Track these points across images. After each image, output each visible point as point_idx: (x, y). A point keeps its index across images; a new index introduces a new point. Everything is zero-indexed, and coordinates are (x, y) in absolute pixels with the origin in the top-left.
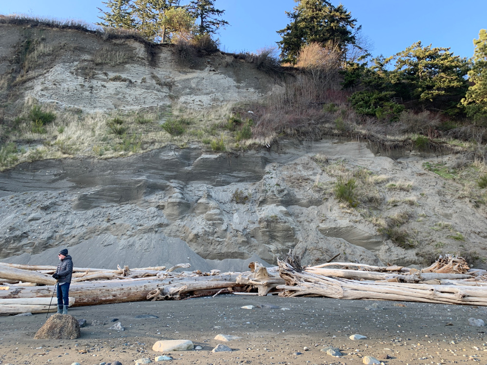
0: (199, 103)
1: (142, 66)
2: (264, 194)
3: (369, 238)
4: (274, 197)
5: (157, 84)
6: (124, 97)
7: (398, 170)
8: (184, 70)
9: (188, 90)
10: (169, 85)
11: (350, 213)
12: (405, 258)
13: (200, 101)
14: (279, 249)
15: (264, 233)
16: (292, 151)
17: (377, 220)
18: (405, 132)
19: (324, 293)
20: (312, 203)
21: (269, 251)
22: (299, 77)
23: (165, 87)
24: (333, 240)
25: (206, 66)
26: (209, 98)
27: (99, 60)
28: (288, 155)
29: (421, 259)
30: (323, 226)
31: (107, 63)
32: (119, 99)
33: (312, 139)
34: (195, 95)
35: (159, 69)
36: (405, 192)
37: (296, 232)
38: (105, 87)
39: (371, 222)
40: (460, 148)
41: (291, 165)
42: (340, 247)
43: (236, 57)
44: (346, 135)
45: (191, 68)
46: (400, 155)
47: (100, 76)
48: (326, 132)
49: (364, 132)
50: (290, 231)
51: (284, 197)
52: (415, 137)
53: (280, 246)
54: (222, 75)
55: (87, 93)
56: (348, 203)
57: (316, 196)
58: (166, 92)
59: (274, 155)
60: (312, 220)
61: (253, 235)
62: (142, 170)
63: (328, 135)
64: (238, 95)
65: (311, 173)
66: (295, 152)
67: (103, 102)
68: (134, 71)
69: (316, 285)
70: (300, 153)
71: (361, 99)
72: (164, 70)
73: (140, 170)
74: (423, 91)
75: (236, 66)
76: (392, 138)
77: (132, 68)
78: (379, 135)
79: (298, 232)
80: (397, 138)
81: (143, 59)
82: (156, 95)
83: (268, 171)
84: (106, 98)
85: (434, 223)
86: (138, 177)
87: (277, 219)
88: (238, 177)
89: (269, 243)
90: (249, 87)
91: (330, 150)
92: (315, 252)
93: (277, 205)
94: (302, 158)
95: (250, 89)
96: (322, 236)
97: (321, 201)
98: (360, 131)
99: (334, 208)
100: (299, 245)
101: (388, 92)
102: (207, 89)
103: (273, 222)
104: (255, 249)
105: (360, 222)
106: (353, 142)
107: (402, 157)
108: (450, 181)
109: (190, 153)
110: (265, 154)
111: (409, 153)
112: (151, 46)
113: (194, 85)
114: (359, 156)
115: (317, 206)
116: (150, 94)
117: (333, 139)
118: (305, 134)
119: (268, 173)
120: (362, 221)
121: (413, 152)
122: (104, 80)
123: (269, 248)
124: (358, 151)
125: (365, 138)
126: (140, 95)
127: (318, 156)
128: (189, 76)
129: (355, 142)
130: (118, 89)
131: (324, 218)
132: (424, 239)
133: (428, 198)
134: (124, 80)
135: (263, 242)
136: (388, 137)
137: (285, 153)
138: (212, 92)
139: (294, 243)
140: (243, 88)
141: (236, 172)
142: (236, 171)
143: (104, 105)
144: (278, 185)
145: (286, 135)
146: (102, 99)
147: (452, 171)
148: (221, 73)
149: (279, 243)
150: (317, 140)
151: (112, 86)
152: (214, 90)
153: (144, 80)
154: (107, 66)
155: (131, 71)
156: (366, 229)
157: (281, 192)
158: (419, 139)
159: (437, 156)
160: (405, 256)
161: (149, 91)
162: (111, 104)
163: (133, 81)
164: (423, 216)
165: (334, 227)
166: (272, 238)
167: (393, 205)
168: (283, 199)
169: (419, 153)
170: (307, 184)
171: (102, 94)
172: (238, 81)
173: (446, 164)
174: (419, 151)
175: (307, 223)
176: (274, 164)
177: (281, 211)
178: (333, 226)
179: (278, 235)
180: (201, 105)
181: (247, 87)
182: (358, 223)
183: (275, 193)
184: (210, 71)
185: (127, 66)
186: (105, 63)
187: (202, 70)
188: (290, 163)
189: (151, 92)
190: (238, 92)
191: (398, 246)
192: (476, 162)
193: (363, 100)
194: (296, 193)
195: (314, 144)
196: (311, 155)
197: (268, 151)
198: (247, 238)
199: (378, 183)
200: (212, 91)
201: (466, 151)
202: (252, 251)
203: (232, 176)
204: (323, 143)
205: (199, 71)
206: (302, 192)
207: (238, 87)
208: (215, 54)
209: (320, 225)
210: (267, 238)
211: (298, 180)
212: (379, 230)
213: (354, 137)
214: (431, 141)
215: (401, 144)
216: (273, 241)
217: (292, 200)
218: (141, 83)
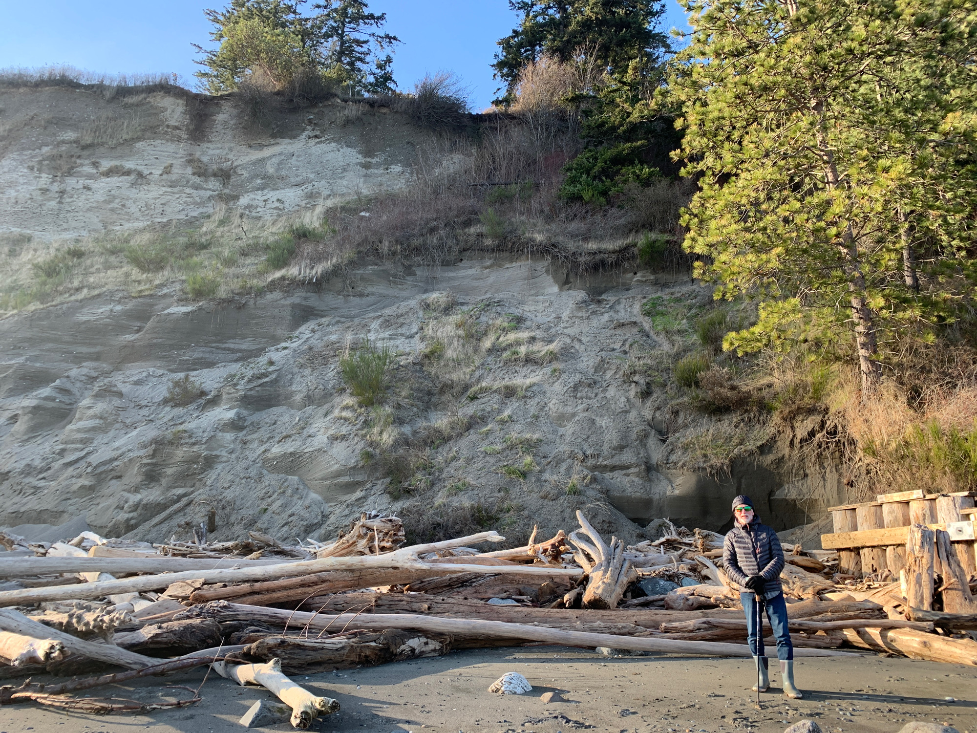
0: (277, 204)
1: (172, 141)
3: (337, 474)
5: (194, 174)
6: (123, 206)
8: (259, 141)
9: (259, 181)
10: (225, 175)
11: (345, 419)
13: (278, 200)
14: (144, 503)
15: (141, 467)
16: (380, 288)
17: (381, 433)
18: (632, 230)
20: (314, 399)
22: (515, 132)
23: (212, 178)
25: (304, 130)
26: (300, 192)
27: (88, 139)
28: (370, 299)
30: (278, 449)
31: (103, 144)
32: (112, 210)
33: (435, 261)
34: (274, 189)
35: (209, 145)
36: (531, 369)
37: (215, 465)
38: (89, 189)
43: (374, 104)
44: (507, 248)
45: (274, 136)
46: (609, 285)
47: (85, 168)
48: (468, 244)
49: (538, 237)
50: (197, 462)
51: (259, 388)
52: (641, 240)
54: (333, 144)
55: (53, 204)
58: (215, 188)
59: (333, 300)
63: (473, 250)
64: (365, 182)
66: (389, 292)
67: (82, 218)
68: (152, 153)
70: (405, 294)
72: (219, 145)
75: (369, 124)
76: (595, 247)
77: (148, 148)
78: (567, 243)
79: (220, 465)
80: (604, 245)
81: (177, 128)
82: (190, 196)
83: (297, 334)
84: (88, 210)
89: (135, 490)
94: (405, 303)
98: (534, 236)
102: (297, 176)
103: (172, 444)
105: (344, 439)
106: (522, 263)
107: (613, 287)
110: (305, 299)
112: (201, 101)
113: (271, 171)
114: (531, 292)
116: (177, 196)
117: (482, 258)
118: (422, 251)
119: (290, 338)
120: (352, 435)
122: (90, 177)
124: (530, 281)
125: (540, 251)
126: (156, 199)
128: (267, 152)
130: (113, 192)
131: (292, 433)
134: (128, 173)
137: (361, 295)
138: (308, 181)
142: (234, 338)
143: (83, 224)
146: (81, 213)
148: (332, 140)
151: (102, 186)
152: (312, 176)
153: (168, 170)
154: (102, 149)
155: (145, 154)
157: (259, 378)
161: (176, 190)
162: (96, 220)
163: (146, 172)
164: (502, 420)
165: (295, 450)
166: (155, 478)
167: (471, 397)
169: (652, 277)
171: (80, 204)
172: (368, 153)
173: (697, 296)
174: (652, 272)
176: (325, 320)
177: (218, 420)
179: (169, 471)
180: (280, 209)
182: (339, 440)
184: (310, 138)
185: (139, 145)
186: (98, 144)
187: (294, 137)
188: (368, 315)
189: (180, 192)
190: (366, 176)
191: (388, 492)
194: (296, 380)
195: (442, 273)
196: (426, 296)
197: (313, 291)
198: (99, 480)
200: (308, 178)
203: (224, 349)
204: (465, 268)
205: (287, 141)
206: (313, 376)
207: (367, 166)
208: (326, 103)
209: (274, 447)
212: (369, 456)
213: (522, 252)
215: (612, 258)
218: (161, 175)
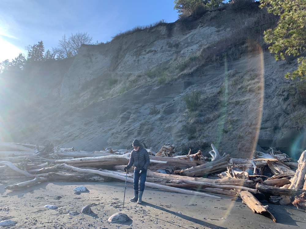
3: (178, 132)
6: (152, 61)
8: (186, 33)
9: (186, 45)
10: (177, 46)
13: (192, 49)
23: (174, 47)
25: (199, 25)
26: (198, 45)
27: (144, 45)
28: (208, 76)
34: (190, 46)
35: (173, 37)
38: (144, 58)
43: (220, 10)
47: (143, 53)
51: (169, 108)
55: (137, 64)
58: (174, 50)
59: (197, 79)
63: (245, 53)
66: (215, 73)
67: (143, 66)
73: (122, 102)
75: (219, 17)
77: (157, 43)
81: (164, 35)
82: (168, 54)
83: (185, 91)
84: (144, 64)
86: (120, 106)
90: (227, 28)
91: (246, 64)
102: (197, 40)
105: (181, 122)
109: (151, 88)
110: (188, 79)
113: (189, 41)
117: (248, 55)
122: (145, 55)
126: (159, 57)
128: (188, 35)
130: (149, 58)
140: (222, 30)
148: (207, 26)
150: (236, 60)
153: (162, 48)
154: (147, 46)
161: (164, 53)
162: (146, 66)
163: (157, 50)
165: (170, 126)
172: (219, 27)
176: (194, 85)
187: (196, 28)
190: (218, 35)
200: (200, 40)
205: (194, 30)
207: (218, 31)
217: (174, 110)
218: (160, 50)
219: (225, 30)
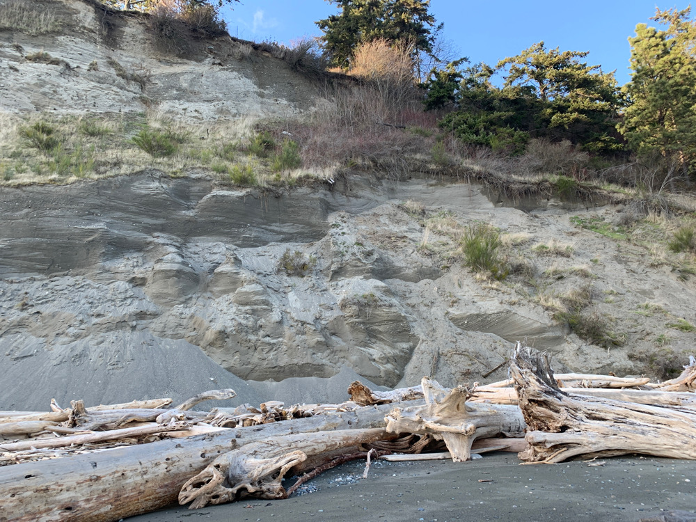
0: (196, 114)
1: (91, 42)
2: (339, 259)
3: (542, 330)
4: (359, 264)
5: (118, 75)
6: (55, 92)
7: (537, 226)
8: (168, 58)
9: (175, 92)
10: (142, 82)
11: (497, 290)
12: (612, 363)
13: (196, 111)
14: (389, 355)
15: (353, 325)
16: (366, 193)
17: (546, 300)
18: (538, 170)
19: (648, 446)
20: (422, 274)
21: (370, 360)
22: (355, 90)
23: (133, 82)
24: (479, 336)
25: (207, 57)
26: (212, 107)
28: (361, 200)
29: (641, 365)
30: (455, 312)
31: (21, 30)
32: (44, 94)
33: (396, 176)
34: (189, 101)
35: (122, 52)
36: (565, 259)
37: (411, 324)
38: (16, 70)
39: (537, 303)
40: (621, 196)
41: (368, 217)
42: (495, 348)
43: (256, 47)
44: (448, 173)
45: (180, 56)
46: (534, 206)
47: (7, 50)
48: (416, 167)
49: (477, 168)
50: (402, 321)
51: (376, 264)
52: (554, 178)
53: (389, 351)
54: (235, 73)
56: (489, 273)
57: (428, 262)
58: (136, 91)
59: (341, 199)
60: (432, 303)
61: (333, 331)
62: (97, 211)
63: (420, 171)
64: (262, 108)
65: (405, 228)
66: (371, 196)
67: (13, 96)
68: (75, 48)
69: (622, 426)
70: (379, 199)
71: (462, 121)
72: (132, 54)
73: (92, 211)
74: (553, 114)
75: (256, 62)
76: (521, 179)
77: (70, 43)
78: (500, 174)
79: (414, 324)
80: (527, 178)
81: (92, 31)
82: (117, 93)
83: (334, 223)
84: (19, 90)
85: (636, 305)
86: (88, 224)
87: (375, 301)
88: (281, 233)
89: (366, 345)
90: (279, 97)
91: (423, 196)
92: (456, 358)
93: (366, 278)
94: (384, 206)
95: (280, 99)
96: (459, 330)
97: (438, 271)
98: (471, 166)
99: (466, 282)
100: (421, 347)
101: (501, 113)
102: (208, 93)
103: (369, 306)
104: (344, 357)
105: (519, 304)
106: (460, 185)
107: (535, 208)
108: (622, 242)
109: (189, 187)
110: (325, 195)
111: (547, 203)
112: (107, 13)
113: (185, 85)
114: (471, 206)
115: (434, 279)
116: (106, 92)
117: (428, 178)
118: (386, 168)
119: (335, 226)
120: (522, 302)
121: (552, 202)
122: (15, 59)
123: (369, 354)
124: (468, 198)
125: (479, 178)
126: (86, 91)
127: (408, 204)
128: (177, 69)
129: (463, 185)
130: (43, 77)
131: (454, 299)
132: (629, 330)
133: (605, 266)
134: (56, 62)
135: (355, 343)
136: (515, 177)
137: (357, 197)
138: (217, 99)
139: (411, 344)
140: (269, 96)
141: (278, 224)
142: (276, 222)
143: (13, 103)
144: (359, 244)
145: (356, 168)
146: (11, 92)
147: (617, 228)
148: (233, 70)
149: (385, 344)
150: (404, 180)
151: (31, 71)
152: (221, 96)
153: (93, 67)
154: (21, 34)
155: (69, 48)
156: (533, 316)
157: (369, 255)
158: (559, 180)
159: (587, 209)
160: (612, 359)
161: (104, 86)
162: (28, 101)
163: (73, 65)
164: (611, 293)
165: (476, 313)
166: (372, 335)
167: (557, 276)
168: (374, 267)
169: (561, 204)
170: (405, 244)
171: (10, 83)
172: (261, 85)
173: (604, 219)
174: (562, 200)
175: (425, 308)
176: (342, 214)
177: (376, 287)
178: (474, 312)
179: (381, 329)
180: (199, 118)
181: (276, 96)
182: (517, 305)
183: (359, 257)
184: (214, 64)
185: (61, 38)
186: (17, 29)
187: (199, 61)
188: (366, 213)
189: (108, 89)
190: (262, 103)
191: (592, 344)
192: (651, 216)
193: (465, 122)
194: (391, 258)
195: (399, 186)
196: (397, 202)
197: (330, 190)
198: (325, 336)
199: (517, 245)
200: (217, 97)
201: (632, 199)
202: (338, 361)
203: (271, 231)
204: (414, 184)
205: (194, 63)
206: (402, 257)
207: (261, 95)
208: (220, 39)
209: (450, 310)
210: (362, 336)
211: (390, 238)
212: (554, 317)
213: (462, 177)
214: (578, 185)
215: (535, 187)
216: (373, 340)
217: (387, 270)
218: (88, 70)
219: (276, 101)
